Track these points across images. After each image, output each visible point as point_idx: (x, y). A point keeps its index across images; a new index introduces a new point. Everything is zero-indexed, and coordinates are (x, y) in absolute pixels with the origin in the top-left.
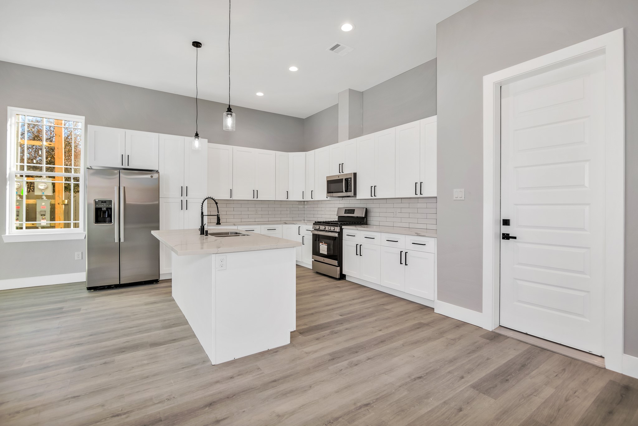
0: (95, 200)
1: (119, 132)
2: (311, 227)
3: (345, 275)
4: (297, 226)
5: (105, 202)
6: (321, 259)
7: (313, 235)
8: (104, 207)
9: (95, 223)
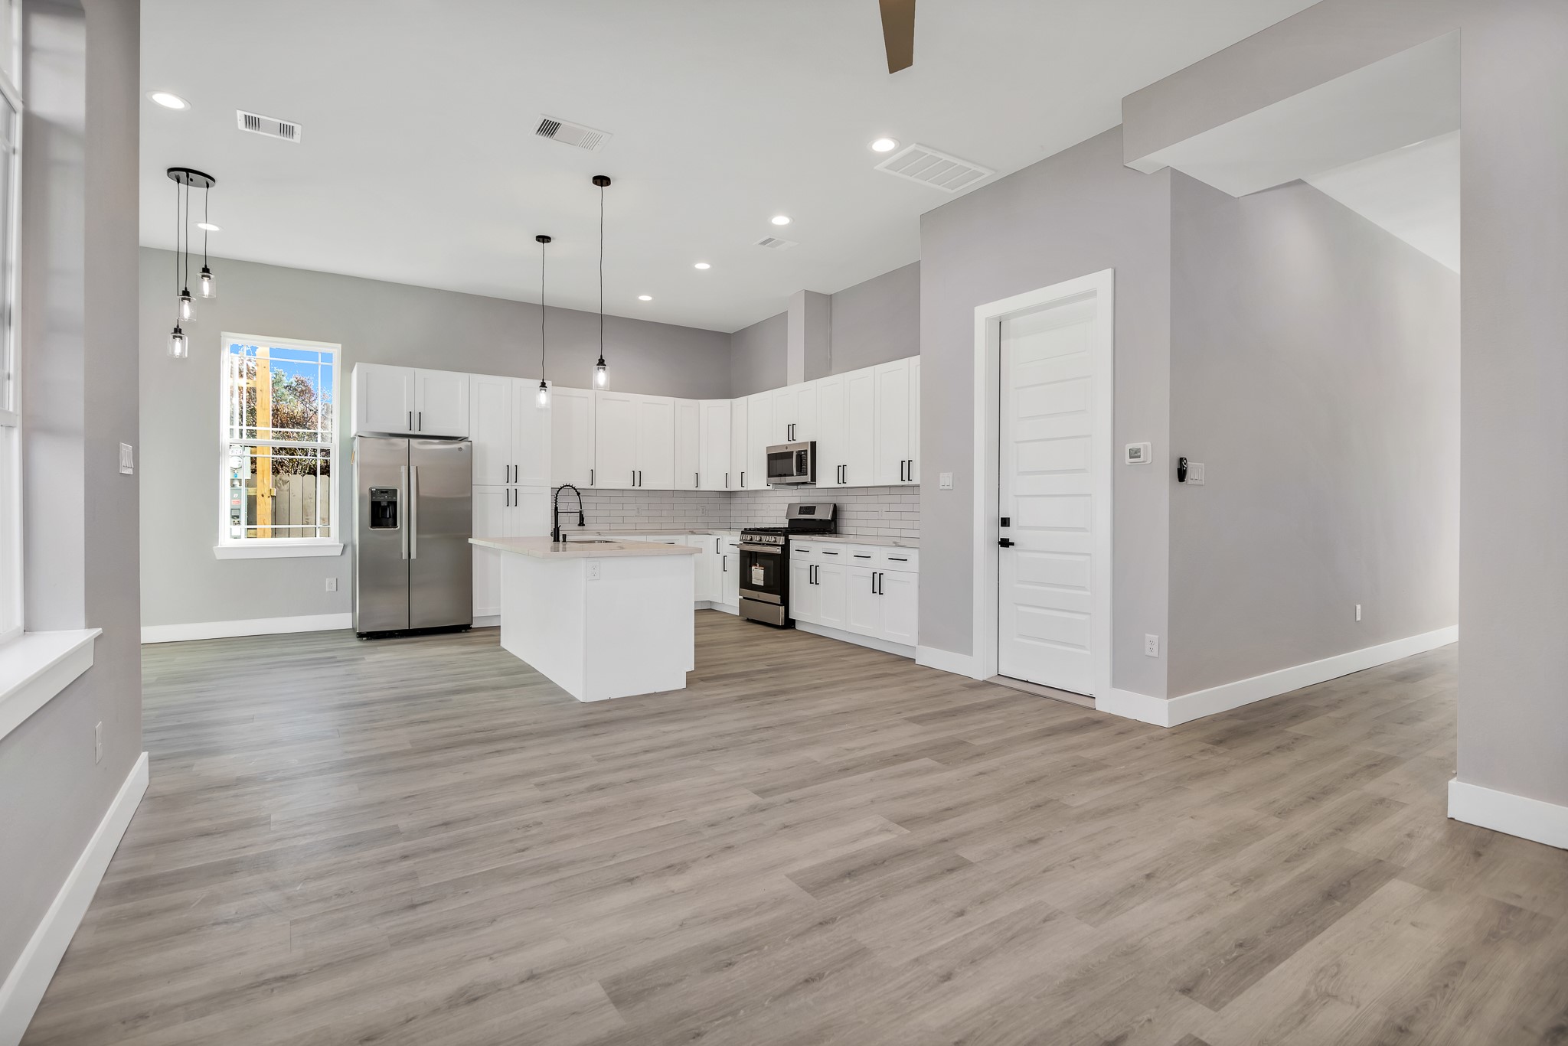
0: (370, 489)
1: (403, 374)
2: (736, 538)
3: (794, 621)
4: (713, 539)
5: (386, 492)
6: (754, 594)
7: (742, 552)
8: (384, 500)
9: (371, 527)
